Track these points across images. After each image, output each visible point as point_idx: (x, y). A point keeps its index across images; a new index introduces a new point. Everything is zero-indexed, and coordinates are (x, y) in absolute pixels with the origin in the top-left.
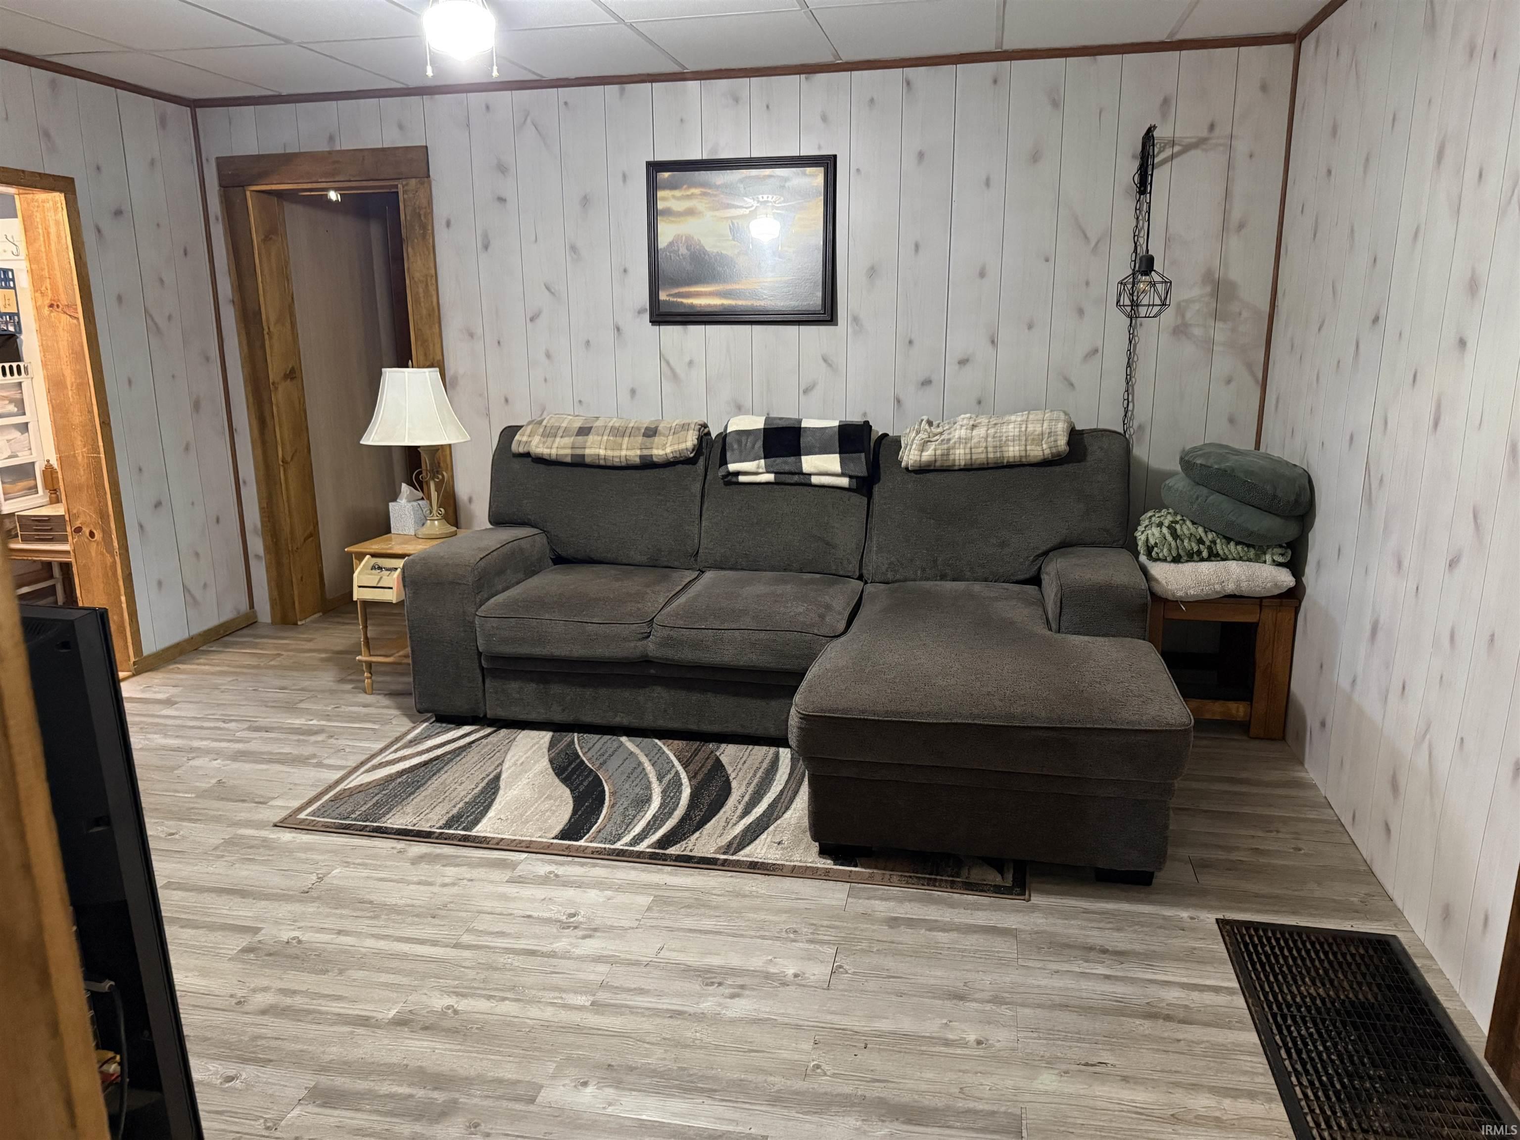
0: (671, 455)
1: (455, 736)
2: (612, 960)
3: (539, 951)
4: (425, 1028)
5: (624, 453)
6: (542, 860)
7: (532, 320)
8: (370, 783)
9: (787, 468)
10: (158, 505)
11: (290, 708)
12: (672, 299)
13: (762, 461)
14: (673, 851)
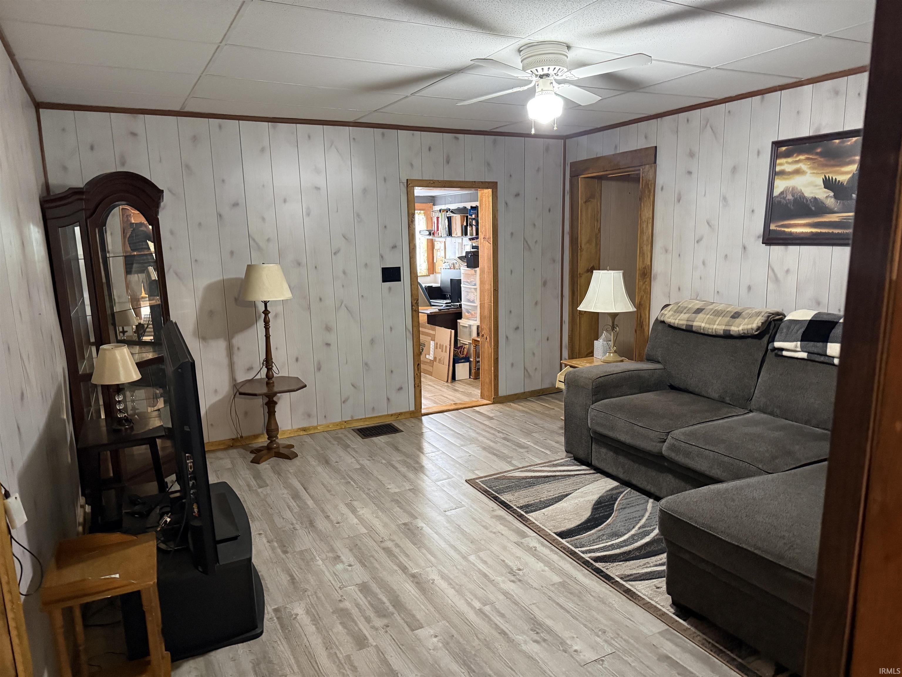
0: (742, 332)
1: (574, 469)
2: (509, 596)
3: (488, 576)
4: (417, 583)
5: (715, 327)
6: (538, 540)
7: (698, 242)
8: (516, 477)
9: (816, 351)
10: (517, 328)
11: (528, 433)
12: (778, 229)
13: (799, 343)
14: (598, 565)
